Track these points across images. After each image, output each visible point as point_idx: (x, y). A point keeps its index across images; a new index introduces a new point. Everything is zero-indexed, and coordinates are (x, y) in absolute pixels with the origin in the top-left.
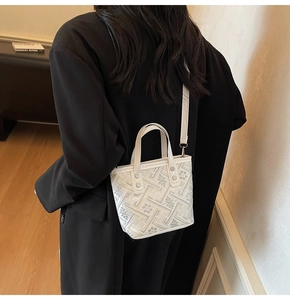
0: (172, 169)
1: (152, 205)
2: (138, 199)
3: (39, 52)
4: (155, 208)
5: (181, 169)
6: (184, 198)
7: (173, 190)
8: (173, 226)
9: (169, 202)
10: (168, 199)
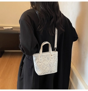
0: (52, 55)
1: (45, 66)
2: (41, 64)
3: (11, 29)
4: (45, 67)
5: (54, 55)
6: (54, 64)
7: (51, 62)
8: (50, 72)
9: (50, 65)
10: (50, 64)
